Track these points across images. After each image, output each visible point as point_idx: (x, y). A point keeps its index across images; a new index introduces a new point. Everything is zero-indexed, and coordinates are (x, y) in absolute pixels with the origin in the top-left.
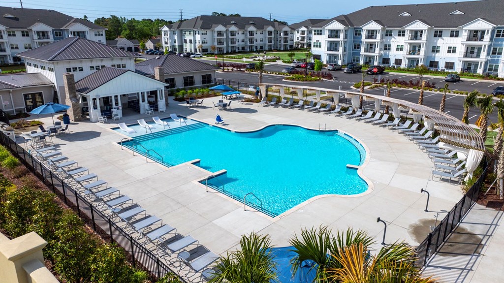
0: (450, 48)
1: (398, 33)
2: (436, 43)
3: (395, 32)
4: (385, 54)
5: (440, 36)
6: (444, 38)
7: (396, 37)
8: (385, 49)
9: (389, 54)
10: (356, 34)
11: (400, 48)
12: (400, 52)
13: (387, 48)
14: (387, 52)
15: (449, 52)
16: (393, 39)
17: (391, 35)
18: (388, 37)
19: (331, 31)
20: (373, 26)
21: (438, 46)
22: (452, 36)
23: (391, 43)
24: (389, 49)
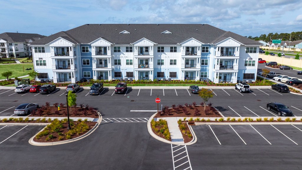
0: (171, 61)
1: (125, 49)
2: (160, 57)
3: (123, 48)
4: (116, 68)
5: (163, 51)
6: (166, 53)
7: (124, 53)
8: (116, 64)
9: (120, 68)
10: (84, 51)
11: (129, 63)
12: (129, 66)
13: (117, 62)
14: (118, 66)
15: (171, 64)
16: (122, 55)
17: (119, 51)
18: (117, 53)
19: (57, 48)
20: (102, 43)
21: (162, 59)
22: (171, 51)
23: (121, 58)
24: (120, 64)
